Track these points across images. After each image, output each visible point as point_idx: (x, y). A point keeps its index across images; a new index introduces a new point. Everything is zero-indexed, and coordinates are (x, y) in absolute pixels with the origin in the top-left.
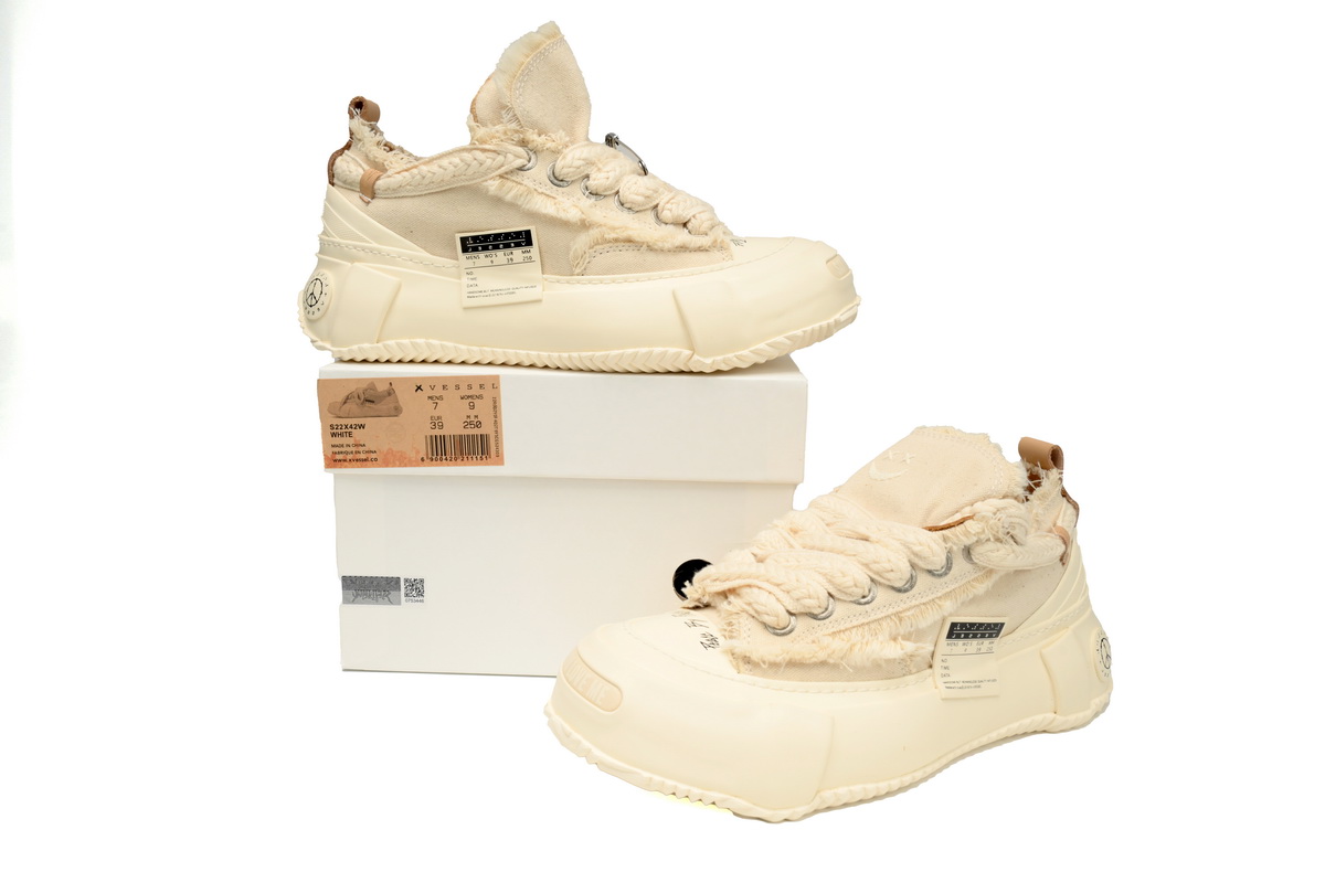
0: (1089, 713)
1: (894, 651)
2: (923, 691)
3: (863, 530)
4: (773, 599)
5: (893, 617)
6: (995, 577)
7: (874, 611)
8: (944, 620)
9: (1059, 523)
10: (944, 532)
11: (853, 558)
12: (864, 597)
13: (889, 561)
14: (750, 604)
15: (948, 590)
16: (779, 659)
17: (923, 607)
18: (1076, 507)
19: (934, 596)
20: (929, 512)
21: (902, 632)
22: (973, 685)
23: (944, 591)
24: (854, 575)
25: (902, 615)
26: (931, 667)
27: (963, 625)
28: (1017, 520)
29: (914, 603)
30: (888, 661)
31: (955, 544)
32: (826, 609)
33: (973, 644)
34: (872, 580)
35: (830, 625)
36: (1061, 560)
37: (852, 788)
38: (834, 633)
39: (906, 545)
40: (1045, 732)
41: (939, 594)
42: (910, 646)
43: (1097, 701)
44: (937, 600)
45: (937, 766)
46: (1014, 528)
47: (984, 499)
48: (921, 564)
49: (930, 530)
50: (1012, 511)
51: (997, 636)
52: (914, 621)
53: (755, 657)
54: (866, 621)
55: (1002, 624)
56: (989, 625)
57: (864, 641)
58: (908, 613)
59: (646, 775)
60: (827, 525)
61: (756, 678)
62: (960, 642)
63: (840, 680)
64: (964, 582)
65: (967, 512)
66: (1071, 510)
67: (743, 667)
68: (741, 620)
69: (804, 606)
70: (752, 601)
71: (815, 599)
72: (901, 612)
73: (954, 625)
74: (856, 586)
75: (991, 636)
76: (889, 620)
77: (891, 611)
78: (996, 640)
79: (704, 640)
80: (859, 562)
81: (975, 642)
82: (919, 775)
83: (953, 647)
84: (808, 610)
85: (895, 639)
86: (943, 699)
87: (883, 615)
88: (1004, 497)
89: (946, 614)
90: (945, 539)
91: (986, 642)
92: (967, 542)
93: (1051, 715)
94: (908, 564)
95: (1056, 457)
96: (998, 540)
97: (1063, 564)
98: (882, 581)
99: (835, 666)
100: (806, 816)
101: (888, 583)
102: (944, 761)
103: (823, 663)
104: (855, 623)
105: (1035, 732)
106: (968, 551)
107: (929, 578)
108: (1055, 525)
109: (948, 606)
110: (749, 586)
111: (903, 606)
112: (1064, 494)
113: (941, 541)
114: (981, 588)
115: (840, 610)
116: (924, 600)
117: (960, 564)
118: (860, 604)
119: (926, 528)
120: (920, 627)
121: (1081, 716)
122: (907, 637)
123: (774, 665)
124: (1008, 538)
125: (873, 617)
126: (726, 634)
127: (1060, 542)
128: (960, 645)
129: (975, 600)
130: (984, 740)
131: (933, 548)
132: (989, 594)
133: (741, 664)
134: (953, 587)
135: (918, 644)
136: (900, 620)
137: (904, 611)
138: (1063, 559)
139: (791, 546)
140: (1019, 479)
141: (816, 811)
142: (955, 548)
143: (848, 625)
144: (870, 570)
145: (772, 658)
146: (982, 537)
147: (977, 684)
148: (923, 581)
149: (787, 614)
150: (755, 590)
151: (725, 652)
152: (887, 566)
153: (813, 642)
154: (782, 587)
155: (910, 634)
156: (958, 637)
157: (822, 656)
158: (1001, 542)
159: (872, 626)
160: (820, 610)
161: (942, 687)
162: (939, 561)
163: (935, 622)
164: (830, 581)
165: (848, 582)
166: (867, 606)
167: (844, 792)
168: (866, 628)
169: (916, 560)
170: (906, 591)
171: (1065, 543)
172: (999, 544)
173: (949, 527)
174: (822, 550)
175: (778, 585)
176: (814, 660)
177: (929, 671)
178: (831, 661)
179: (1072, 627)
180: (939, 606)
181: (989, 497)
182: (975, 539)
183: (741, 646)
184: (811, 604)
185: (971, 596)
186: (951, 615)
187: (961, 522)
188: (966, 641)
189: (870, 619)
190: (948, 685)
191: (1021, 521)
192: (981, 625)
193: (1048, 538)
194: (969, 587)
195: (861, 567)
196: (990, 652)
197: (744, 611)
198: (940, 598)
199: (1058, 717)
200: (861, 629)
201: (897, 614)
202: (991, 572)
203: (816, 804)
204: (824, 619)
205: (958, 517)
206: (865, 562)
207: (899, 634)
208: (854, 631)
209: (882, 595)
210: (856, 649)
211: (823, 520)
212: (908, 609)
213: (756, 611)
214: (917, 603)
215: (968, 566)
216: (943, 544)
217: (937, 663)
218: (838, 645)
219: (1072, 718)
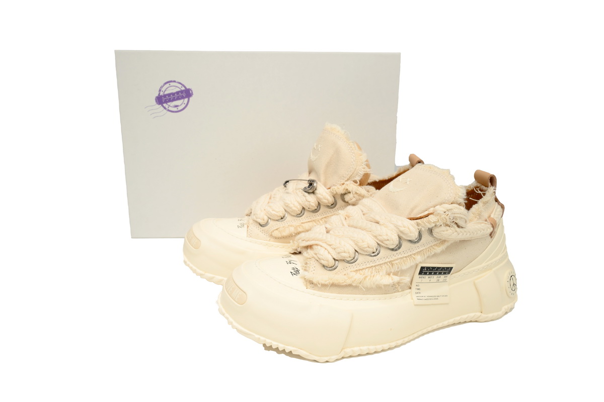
0: (500, 313)
1: (388, 280)
2: (404, 301)
3: (378, 218)
4: (326, 252)
5: (388, 264)
6: (446, 245)
7: (377, 260)
8: (417, 265)
9: (492, 216)
10: (417, 220)
11: (370, 233)
12: (373, 253)
13: (387, 235)
14: (316, 254)
15: (419, 250)
16: (326, 283)
17: (405, 258)
18: (503, 207)
19: (411, 253)
20: (412, 210)
21: (393, 271)
22: (434, 298)
23: (417, 251)
24: (370, 242)
25: (393, 262)
26: (410, 288)
27: (428, 268)
28: (458, 215)
29: (400, 256)
30: (385, 286)
31: (423, 227)
32: (354, 258)
33: (435, 278)
34: (378, 244)
35: (355, 267)
36: (490, 235)
37: (361, 348)
38: (356, 270)
39: (397, 227)
40: (476, 321)
41: (414, 252)
42: (396, 279)
43: (506, 307)
44: (413, 256)
45: (411, 337)
46: (456, 219)
47: (441, 204)
48: (404, 237)
49: (410, 219)
50: (456, 211)
51: (449, 273)
52: (399, 266)
53: (315, 281)
54: (373, 265)
55: (452, 268)
56: (443, 268)
57: (372, 275)
58: (397, 262)
59: (257, 336)
60: (364, 215)
61: (314, 291)
62: (427, 277)
63: (360, 294)
64: (428, 246)
65: (431, 210)
66: (499, 208)
67: (309, 285)
68: (311, 262)
69: (342, 257)
70: (317, 253)
71: (349, 252)
72: (393, 261)
73: (422, 268)
74: (369, 247)
75: (445, 273)
76: (386, 265)
77: (387, 260)
78: (448, 276)
79: (292, 271)
80: (372, 235)
81: (435, 276)
82: (400, 342)
83: (423, 279)
84: (343, 259)
85: (389, 274)
86: (415, 305)
87: (383, 262)
88: (452, 204)
89: (417, 262)
90: (418, 224)
91: (442, 277)
92: (430, 226)
93: (479, 314)
94: (397, 237)
95: (492, 180)
96: (447, 225)
97: (491, 237)
98: (383, 245)
99: (356, 287)
100: (337, 360)
101: (386, 246)
102: (416, 335)
103: (350, 285)
104: (368, 266)
105: (471, 321)
106: (431, 231)
107: (409, 244)
108: (490, 217)
109: (419, 258)
110: (317, 245)
111: (394, 258)
112: (496, 200)
113: (415, 225)
114: (438, 250)
115: (361, 259)
116: (405, 255)
117: (426, 237)
118: (371, 256)
119: (408, 218)
120: (403, 269)
121: (496, 314)
122: (396, 274)
123: (324, 286)
124: (453, 224)
125: (378, 263)
126: (304, 268)
127: (490, 226)
128: (427, 278)
129: (435, 255)
130: (440, 325)
131: (411, 229)
132: (443, 252)
133: (308, 284)
134: (422, 249)
135: (401, 278)
136: (392, 265)
137: (395, 260)
138: (491, 235)
139: (343, 225)
140: (460, 194)
141: (343, 358)
142: (423, 229)
143: (364, 267)
144: (378, 239)
145: (323, 282)
146: (438, 224)
147: (436, 298)
148: (405, 245)
149: (333, 260)
150: (319, 247)
151: (301, 278)
152: (385, 237)
153: (345, 275)
154: (332, 246)
155: (398, 272)
156: (425, 274)
157: (349, 282)
158: (449, 226)
159: (377, 267)
160: (350, 259)
161: (415, 299)
162: (414, 235)
163: (411, 267)
164: (356, 244)
165: (365, 245)
166: (375, 257)
167: (357, 350)
168: (374, 268)
169: (401, 235)
170: (396, 250)
171: (493, 227)
172: (448, 228)
173: (421, 218)
174: (356, 228)
175: (330, 245)
176: (345, 284)
177: (409, 290)
178: (354, 285)
179: (494, 269)
180: (414, 258)
181: (444, 203)
182: (433, 225)
183: (309, 275)
184: (345, 255)
185: (433, 253)
186: (420, 263)
187: (427, 216)
188: (430, 276)
189: (376, 264)
190: (419, 298)
191: (462, 216)
192: (438, 268)
193: (483, 224)
194: (432, 249)
195: (373, 237)
196: (445, 281)
197: (313, 257)
198: (414, 254)
199: (482, 315)
200: (371, 269)
201: (390, 262)
202: (445, 241)
203: (342, 355)
204: (352, 263)
205: (426, 213)
206: (375, 235)
207: (391, 272)
208: (367, 269)
209: (383, 252)
210: (367, 279)
211: (362, 212)
212: (397, 260)
213: (319, 259)
214: (402, 256)
215: (431, 238)
216: (417, 227)
217: (414, 286)
218: (357, 277)
219: (490, 315)
